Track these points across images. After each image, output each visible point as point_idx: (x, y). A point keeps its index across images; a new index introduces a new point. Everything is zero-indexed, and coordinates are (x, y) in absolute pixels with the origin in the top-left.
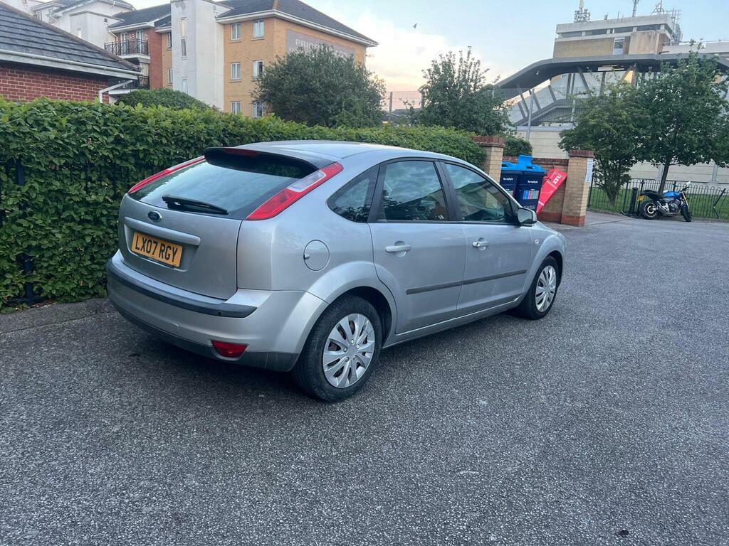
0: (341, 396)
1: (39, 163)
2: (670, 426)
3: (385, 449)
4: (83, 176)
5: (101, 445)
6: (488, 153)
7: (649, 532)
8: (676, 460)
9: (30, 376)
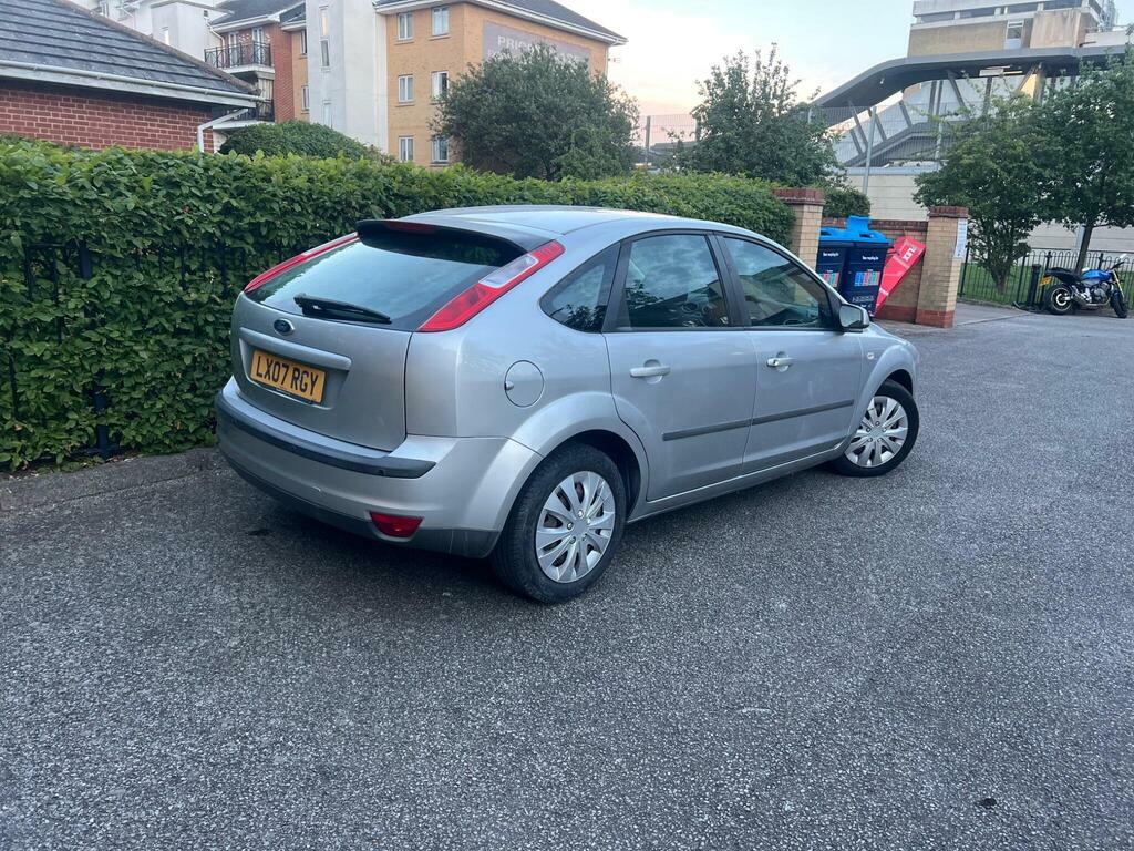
0: (565, 595)
1: (113, 247)
2: (1071, 641)
3: (629, 674)
4: (177, 264)
5: (213, 666)
6: (798, 215)
7: (1027, 802)
8: (1076, 694)
9: (108, 565)
